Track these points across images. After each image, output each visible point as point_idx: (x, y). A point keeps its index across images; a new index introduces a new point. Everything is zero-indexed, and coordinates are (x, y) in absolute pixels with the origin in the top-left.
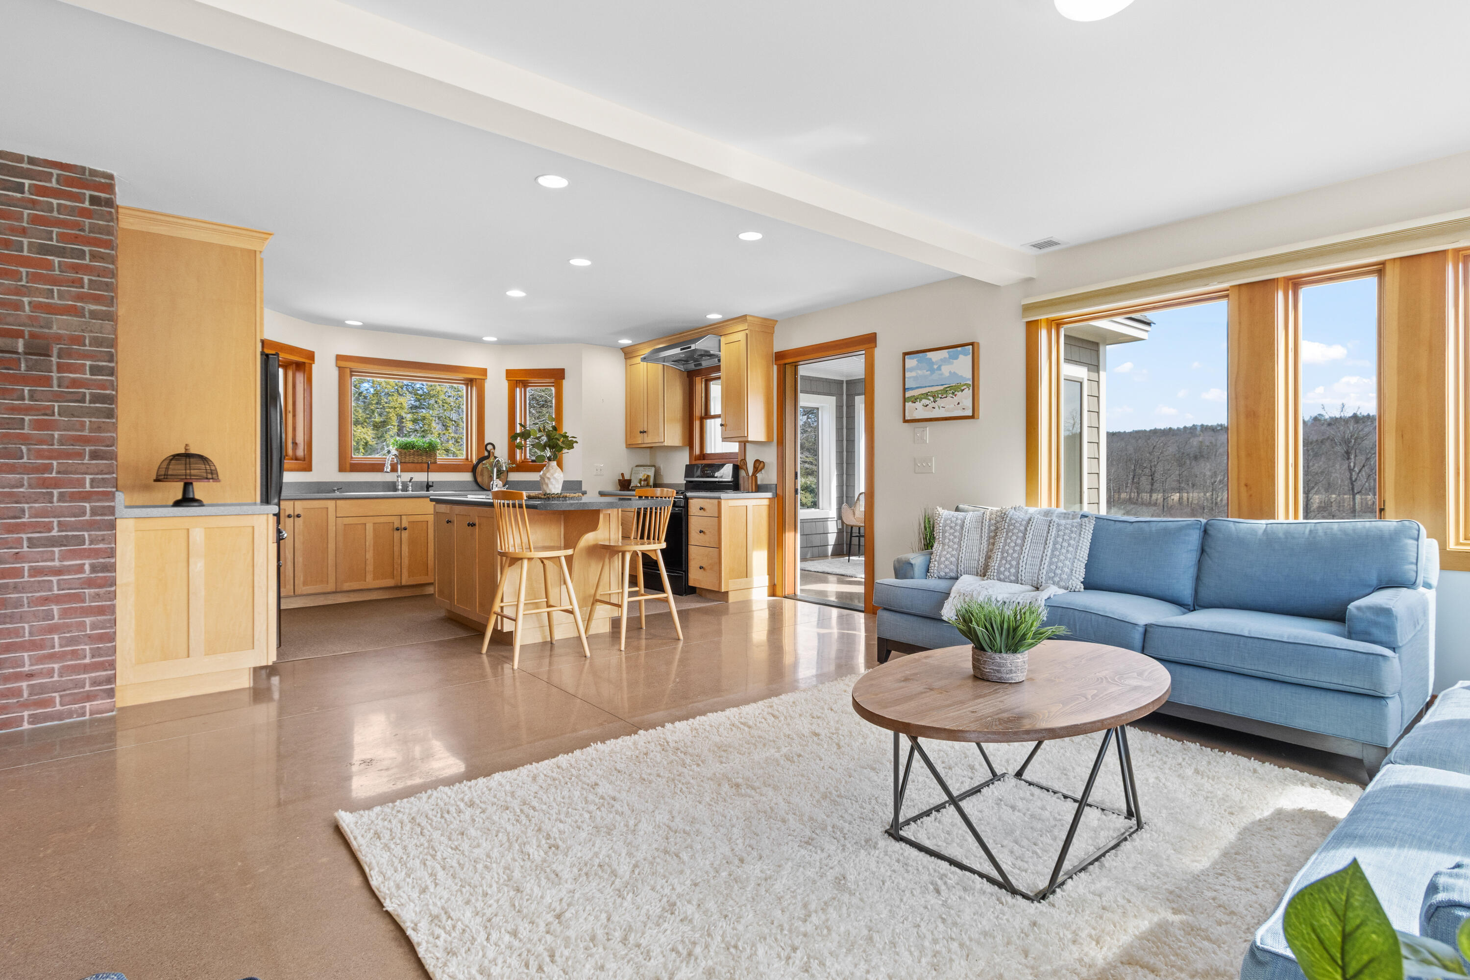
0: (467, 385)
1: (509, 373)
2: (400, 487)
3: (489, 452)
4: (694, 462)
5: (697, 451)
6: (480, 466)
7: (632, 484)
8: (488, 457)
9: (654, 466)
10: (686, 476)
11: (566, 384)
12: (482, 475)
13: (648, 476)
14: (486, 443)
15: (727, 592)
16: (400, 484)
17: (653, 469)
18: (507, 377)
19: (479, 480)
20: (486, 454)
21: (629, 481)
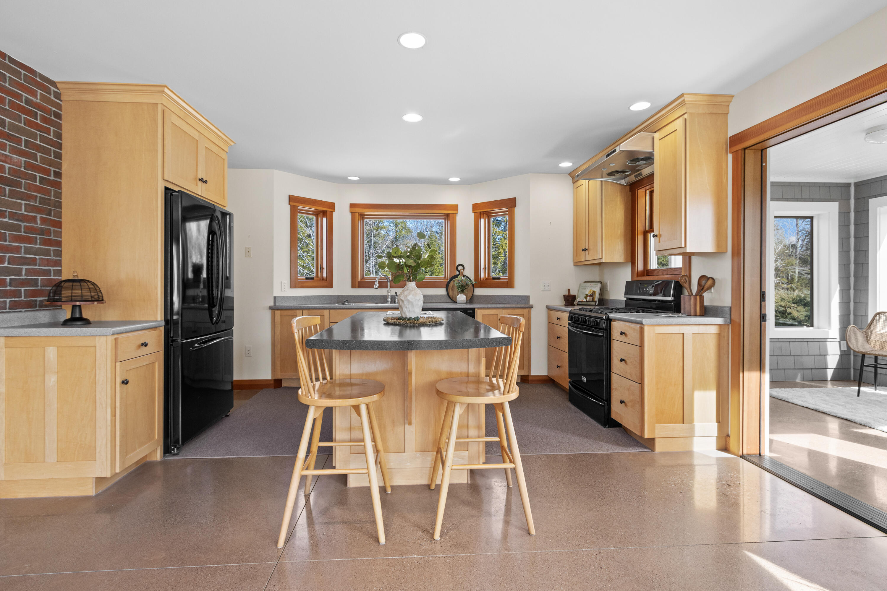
0: (445, 219)
1: (475, 207)
2: (389, 299)
3: (459, 271)
4: (636, 279)
5: (640, 266)
6: (452, 283)
7: (578, 300)
8: (456, 276)
9: (601, 282)
10: (626, 293)
11: (518, 211)
12: (453, 290)
13: (594, 292)
14: (457, 264)
15: (653, 439)
16: (389, 297)
17: (599, 285)
18: (473, 210)
19: (450, 294)
20: (458, 273)
21: (574, 297)
